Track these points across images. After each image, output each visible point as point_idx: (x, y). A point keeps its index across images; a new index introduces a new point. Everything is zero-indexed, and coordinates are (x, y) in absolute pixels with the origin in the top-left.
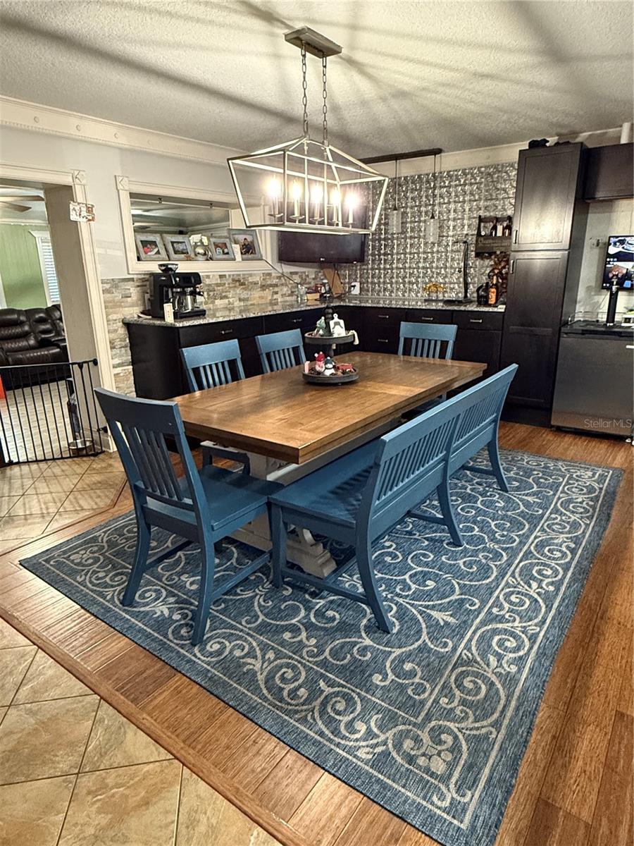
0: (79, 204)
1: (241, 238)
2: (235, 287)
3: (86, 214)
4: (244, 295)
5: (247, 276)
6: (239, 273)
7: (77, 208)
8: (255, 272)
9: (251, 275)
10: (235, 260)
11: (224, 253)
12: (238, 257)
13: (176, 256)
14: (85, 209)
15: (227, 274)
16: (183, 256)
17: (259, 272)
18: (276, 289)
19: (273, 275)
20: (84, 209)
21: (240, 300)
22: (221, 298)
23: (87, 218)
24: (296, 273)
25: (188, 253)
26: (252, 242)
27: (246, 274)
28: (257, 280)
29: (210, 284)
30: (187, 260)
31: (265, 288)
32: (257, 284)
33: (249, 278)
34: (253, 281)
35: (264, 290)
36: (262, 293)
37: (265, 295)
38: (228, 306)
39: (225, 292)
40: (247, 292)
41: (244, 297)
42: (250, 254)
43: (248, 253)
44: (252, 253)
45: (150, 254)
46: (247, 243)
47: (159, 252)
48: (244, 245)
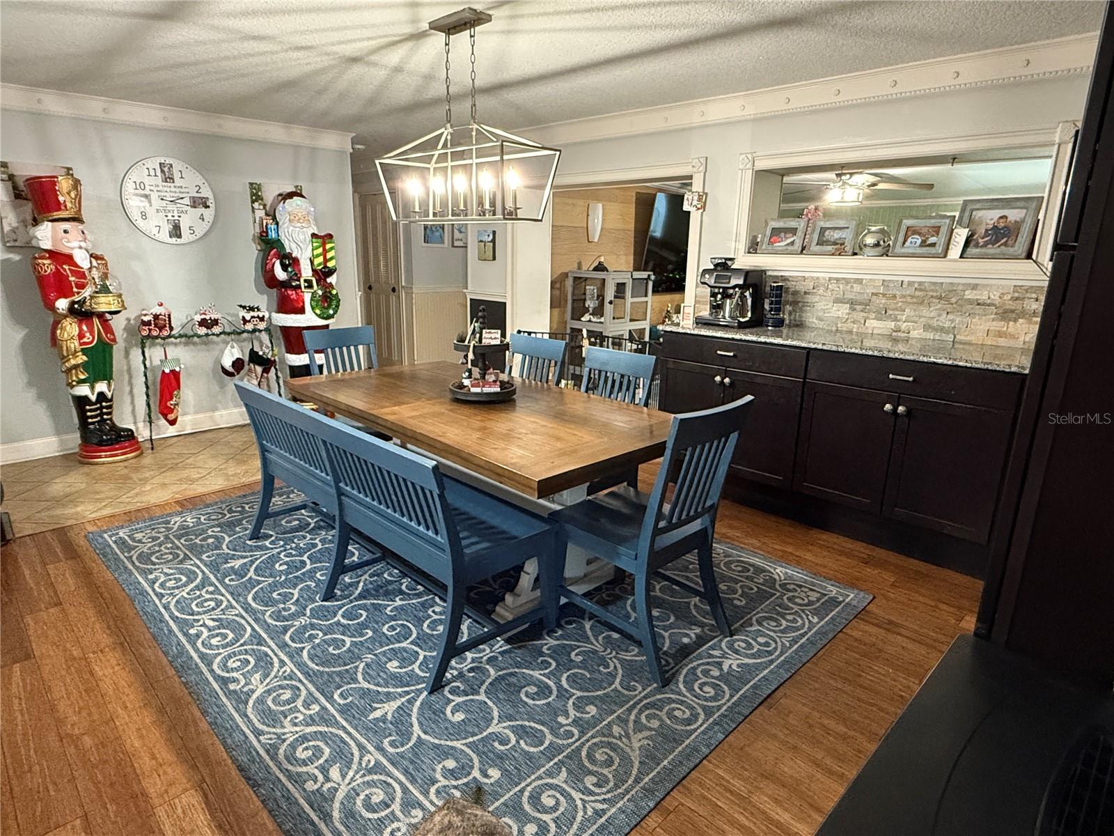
0: (692, 193)
3: (696, 203)
6: (940, 280)
7: (691, 197)
10: (943, 257)
11: (923, 243)
12: (955, 251)
13: (818, 248)
17: (1005, 282)
20: (696, 198)
23: (697, 207)
25: (843, 244)
26: (1019, 224)
27: (959, 284)
28: (992, 297)
29: (859, 293)
30: (833, 255)
31: (1014, 315)
32: (989, 305)
33: (967, 293)
34: (977, 300)
35: (1010, 320)
36: (999, 325)
37: (1009, 330)
38: (894, 334)
39: (893, 310)
40: (951, 317)
41: (941, 324)
42: (999, 246)
43: (993, 245)
44: (1005, 244)
45: (777, 244)
46: (1003, 225)
47: (792, 243)
48: (987, 230)
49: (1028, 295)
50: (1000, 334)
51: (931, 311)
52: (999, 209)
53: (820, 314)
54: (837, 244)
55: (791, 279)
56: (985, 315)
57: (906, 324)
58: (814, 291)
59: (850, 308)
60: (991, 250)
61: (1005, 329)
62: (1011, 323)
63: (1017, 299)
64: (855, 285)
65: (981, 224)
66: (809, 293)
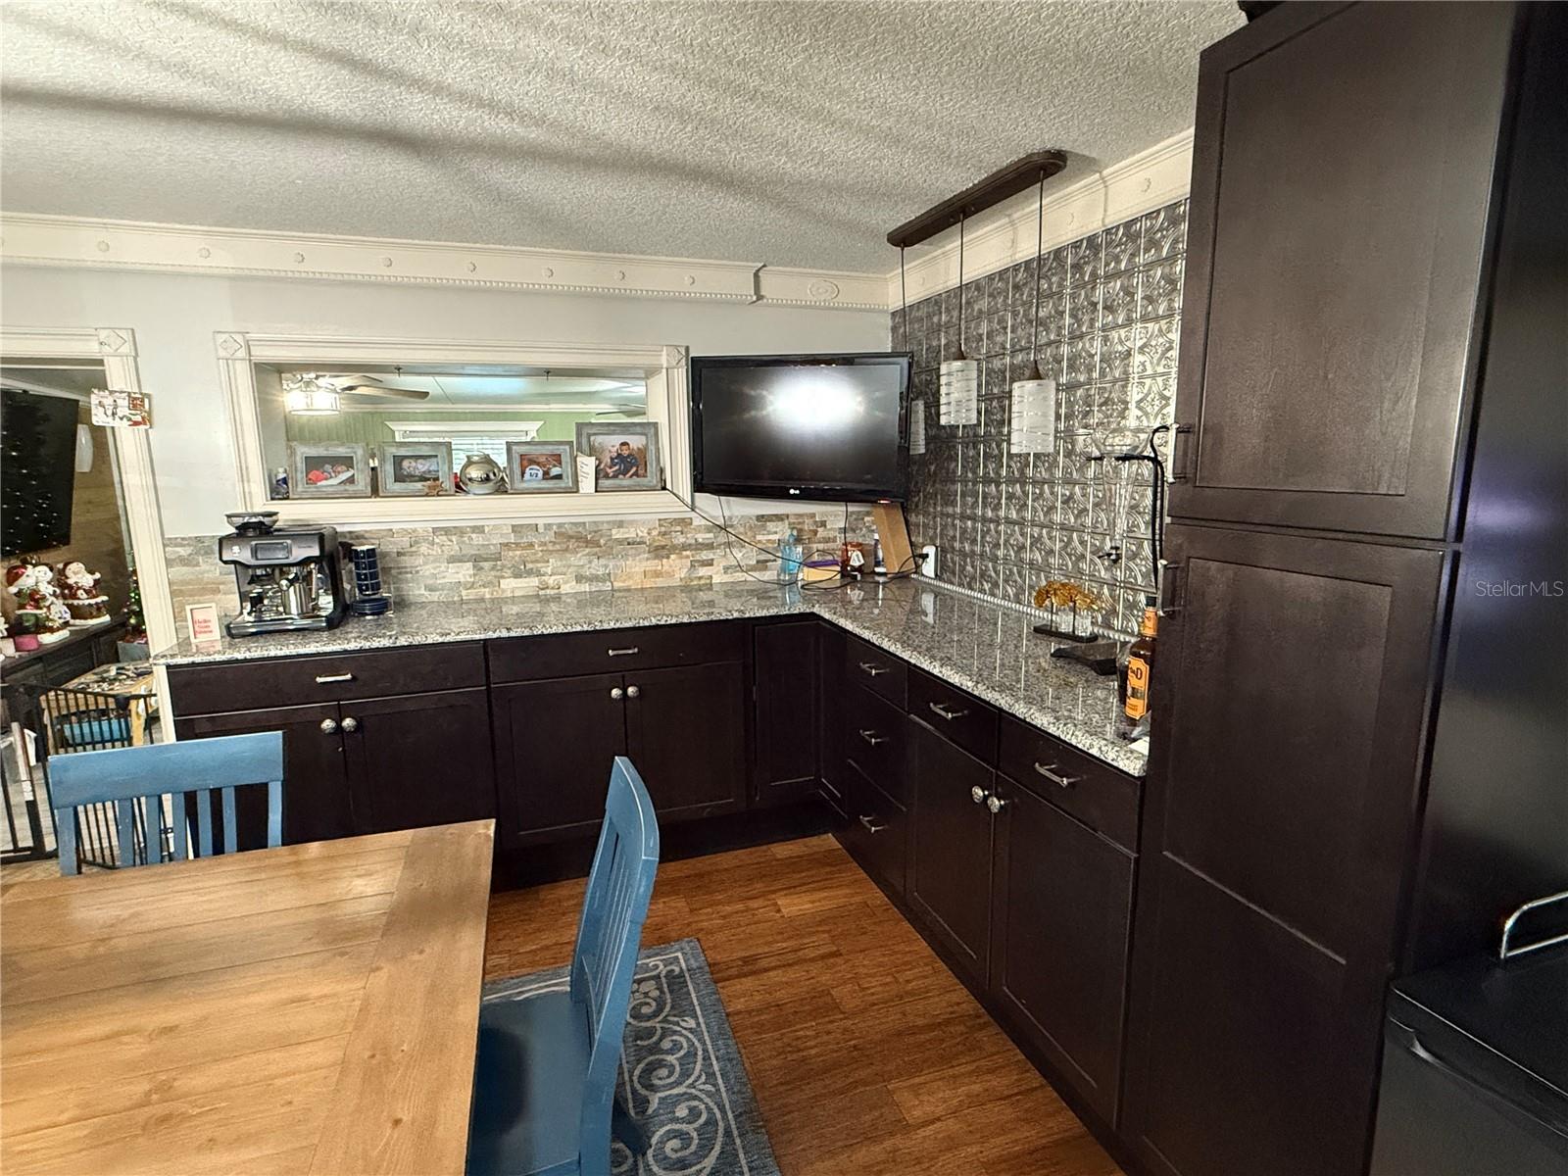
0: (111, 392)
1: (612, 443)
2: (567, 550)
3: (127, 412)
4: (597, 567)
5: (606, 526)
6: (581, 520)
7: (108, 401)
8: (636, 517)
9: (620, 524)
10: (577, 491)
11: (546, 476)
12: (587, 484)
13: (399, 487)
14: (126, 403)
15: (541, 522)
16: (419, 485)
17: (649, 517)
18: (705, 555)
19: (696, 523)
20: (123, 403)
21: (579, 579)
22: (517, 575)
23: (130, 420)
24: (779, 518)
25: (436, 479)
26: (643, 452)
27: (603, 523)
28: (640, 534)
29: (483, 545)
30: (427, 495)
31: (666, 552)
32: (639, 543)
33: (614, 531)
34: (627, 538)
35: (663, 557)
36: (653, 565)
37: (664, 568)
38: (541, 593)
39: (532, 562)
40: (602, 561)
41: (594, 572)
42: (631, 477)
43: (625, 475)
44: (636, 474)
45: (324, 483)
46: (627, 452)
47: (351, 480)
48: (612, 459)
49: (673, 529)
50: (657, 574)
51: (580, 559)
52: (618, 434)
53: (430, 582)
54: (429, 479)
55: (367, 535)
56: (639, 555)
57: (553, 578)
58: (413, 549)
59: (474, 566)
60: (625, 481)
61: (660, 568)
62: (665, 560)
63: (665, 534)
64: (474, 536)
65: (603, 451)
66: (403, 554)
